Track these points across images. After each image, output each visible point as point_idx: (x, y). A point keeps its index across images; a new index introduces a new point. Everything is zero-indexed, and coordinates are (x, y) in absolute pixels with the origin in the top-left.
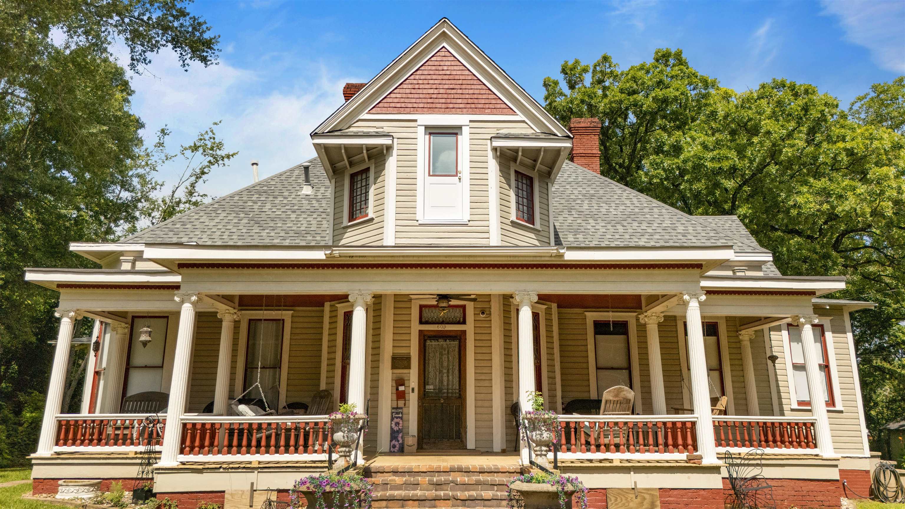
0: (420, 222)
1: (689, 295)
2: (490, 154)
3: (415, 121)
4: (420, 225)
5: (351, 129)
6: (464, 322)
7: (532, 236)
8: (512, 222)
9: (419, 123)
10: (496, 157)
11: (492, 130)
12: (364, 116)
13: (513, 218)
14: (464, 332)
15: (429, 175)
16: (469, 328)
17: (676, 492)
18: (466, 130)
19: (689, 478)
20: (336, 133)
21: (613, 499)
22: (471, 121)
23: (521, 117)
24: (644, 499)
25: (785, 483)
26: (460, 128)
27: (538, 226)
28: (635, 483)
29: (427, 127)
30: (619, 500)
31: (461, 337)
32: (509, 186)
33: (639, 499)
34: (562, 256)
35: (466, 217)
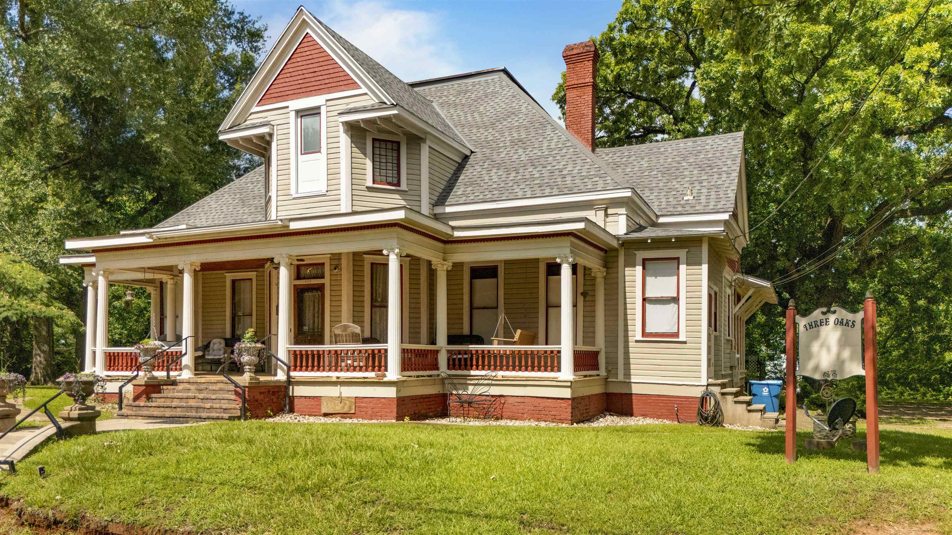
0: (293, 196)
1: (387, 249)
2: (341, 128)
3: (287, 107)
4: (294, 199)
5: (248, 122)
6: (323, 277)
7: (397, 196)
8: (367, 187)
9: (290, 109)
10: (346, 132)
11: (343, 106)
12: (255, 109)
13: (370, 183)
14: (323, 285)
15: (302, 154)
16: (326, 281)
17: (367, 400)
18: (323, 110)
19: (375, 390)
20: (235, 128)
21: (325, 404)
22: (327, 100)
23: (364, 90)
24: (346, 404)
25: (526, 400)
26: (319, 108)
27: (404, 186)
28: (341, 393)
29: (297, 112)
30: (329, 404)
31: (321, 288)
32: (365, 154)
33: (342, 404)
34: (288, 226)
35: (324, 190)
